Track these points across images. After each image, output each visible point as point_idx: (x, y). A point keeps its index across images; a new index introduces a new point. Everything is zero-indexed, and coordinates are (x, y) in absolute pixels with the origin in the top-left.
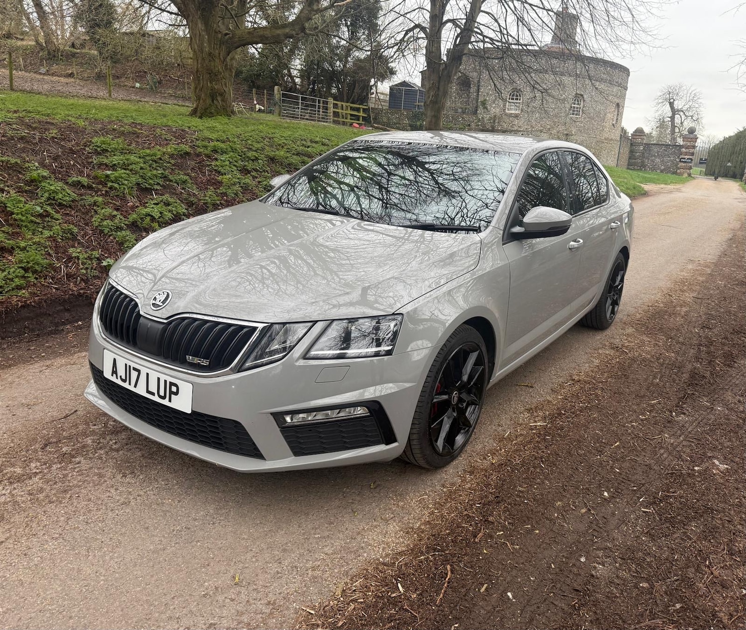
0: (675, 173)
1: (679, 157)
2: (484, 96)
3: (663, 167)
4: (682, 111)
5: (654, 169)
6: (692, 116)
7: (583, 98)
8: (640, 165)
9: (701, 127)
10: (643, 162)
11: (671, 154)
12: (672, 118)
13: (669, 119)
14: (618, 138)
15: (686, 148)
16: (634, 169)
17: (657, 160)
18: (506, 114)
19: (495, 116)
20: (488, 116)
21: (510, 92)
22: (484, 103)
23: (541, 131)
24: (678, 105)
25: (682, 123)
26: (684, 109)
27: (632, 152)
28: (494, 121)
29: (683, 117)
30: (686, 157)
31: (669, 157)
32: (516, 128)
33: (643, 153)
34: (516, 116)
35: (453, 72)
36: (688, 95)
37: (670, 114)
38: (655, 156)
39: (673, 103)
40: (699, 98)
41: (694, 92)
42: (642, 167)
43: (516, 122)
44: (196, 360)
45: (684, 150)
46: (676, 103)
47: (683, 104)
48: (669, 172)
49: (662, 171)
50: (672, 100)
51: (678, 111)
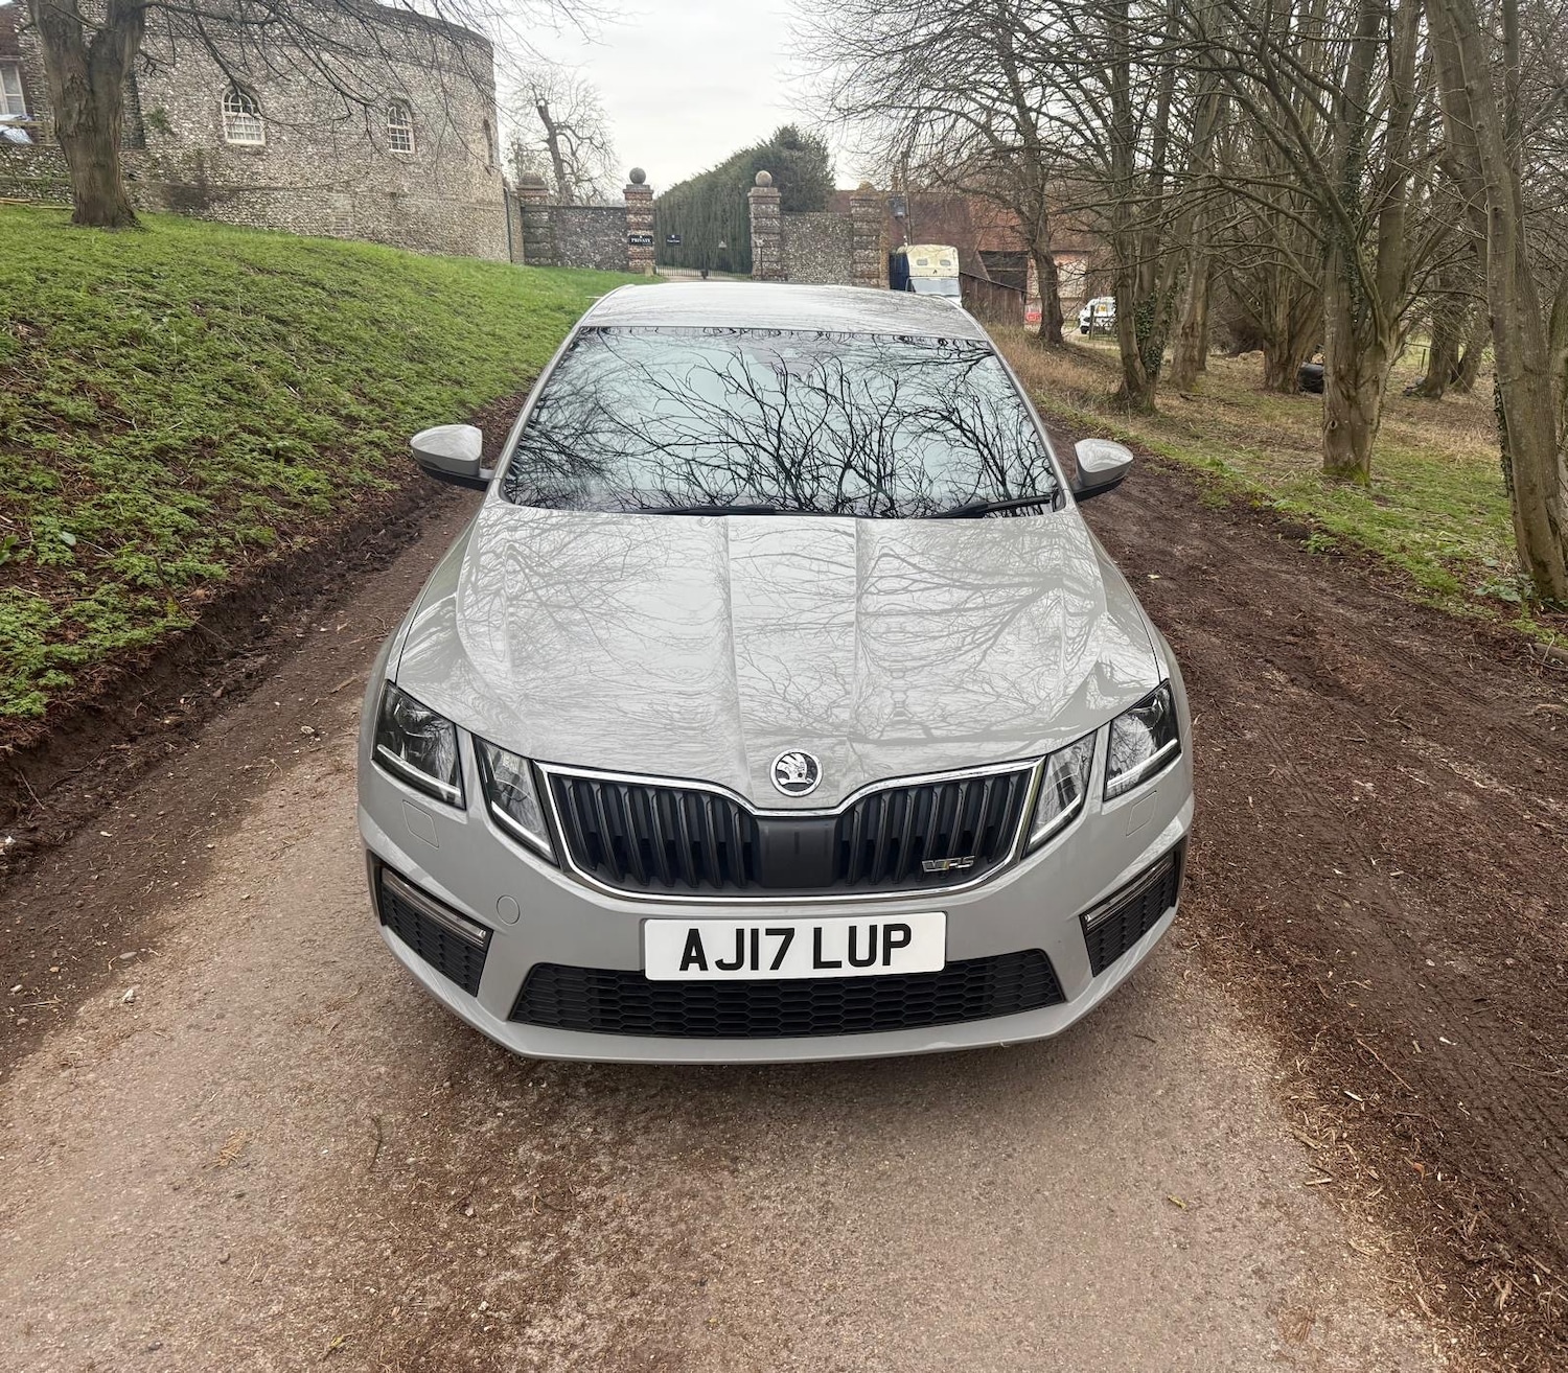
0: (625, 269)
1: (625, 235)
2: (155, 99)
3: (598, 258)
4: (569, 127)
5: (581, 262)
6: (590, 138)
7: (409, 107)
8: (550, 254)
9: (613, 161)
10: (555, 248)
11: (608, 228)
12: (552, 141)
13: (546, 145)
14: (502, 199)
15: (636, 214)
16: (540, 265)
17: (583, 242)
18: (229, 148)
19: (199, 153)
20: (180, 153)
21: (226, 92)
22: (160, 120)
23: (330, 189)
24: (557, 113)
25: (574, 154)
26: (572, 122)
27: (527, 226)
28: (200, 166)
29: (574, 140)
30: (639, 233)
31: (607, 235)
32: (263, 182)
33: (551, 229)
34: (258, 152)
35: (127, 50)
36: (573, 91)
37: (545, 134)
38: (576, 233)
39: (546, 108)
40: (595, 99)
41: (583, 86)
42: (555, 259)
43: (260, 167)
44: (946, 864)
45: (631, 218)
46: (551, 108)
47: (567, 111)
48: (613, 267)
49: (598, 266)
50: (542, 103)
51: (560, 126)
